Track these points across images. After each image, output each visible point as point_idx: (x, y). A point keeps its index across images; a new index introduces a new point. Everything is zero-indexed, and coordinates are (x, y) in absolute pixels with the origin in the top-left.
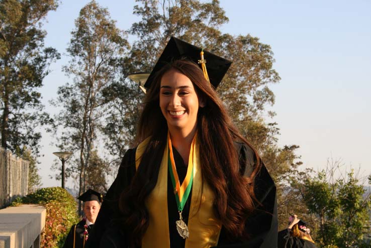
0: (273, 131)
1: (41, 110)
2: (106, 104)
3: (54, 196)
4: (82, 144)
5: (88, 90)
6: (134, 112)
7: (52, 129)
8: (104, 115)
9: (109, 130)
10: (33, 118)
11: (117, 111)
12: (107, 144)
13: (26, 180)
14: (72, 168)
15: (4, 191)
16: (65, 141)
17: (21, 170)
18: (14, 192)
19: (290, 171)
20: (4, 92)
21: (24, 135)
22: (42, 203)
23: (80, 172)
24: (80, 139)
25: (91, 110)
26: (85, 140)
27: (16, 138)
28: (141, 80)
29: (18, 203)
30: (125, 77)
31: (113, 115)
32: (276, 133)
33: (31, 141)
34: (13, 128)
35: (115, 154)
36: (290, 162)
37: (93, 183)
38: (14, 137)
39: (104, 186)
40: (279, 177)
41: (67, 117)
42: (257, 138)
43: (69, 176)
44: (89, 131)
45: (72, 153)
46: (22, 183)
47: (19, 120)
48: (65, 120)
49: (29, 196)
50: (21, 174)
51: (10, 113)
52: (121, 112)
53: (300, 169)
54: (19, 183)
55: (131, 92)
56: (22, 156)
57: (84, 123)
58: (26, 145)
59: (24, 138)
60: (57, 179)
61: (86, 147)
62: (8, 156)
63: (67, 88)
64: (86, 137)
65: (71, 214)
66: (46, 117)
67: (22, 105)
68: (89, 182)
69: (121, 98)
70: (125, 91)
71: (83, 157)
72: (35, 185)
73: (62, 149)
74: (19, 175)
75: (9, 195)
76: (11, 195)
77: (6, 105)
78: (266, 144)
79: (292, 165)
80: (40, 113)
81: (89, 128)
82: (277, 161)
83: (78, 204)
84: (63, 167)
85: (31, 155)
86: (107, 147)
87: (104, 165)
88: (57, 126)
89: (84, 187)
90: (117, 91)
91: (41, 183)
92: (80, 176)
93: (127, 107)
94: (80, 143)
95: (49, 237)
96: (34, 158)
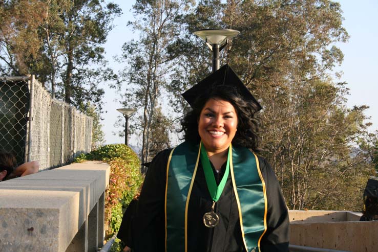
0: (343, 91)
1: (105, 66)
2: (170, 61)
3: (119, 153)
4: (146, 101)
5: (153, 46)
6: (199, 70)
7: (117, 85)
8: (168, 72)
9: (174, 87)
10: (97, 74)
11: (181, 68)
12: (171, 102)
13: (90, 137)
14: (136, 125)
15: (68, 146)
16: (129, 97)
17: (85, 127)
18: (77, 148)
19: (359, 132)
20: (68, 47)
21: (88, 91)
22: (107, 160)
23: (143, 129)
24: (144, 97)
25: (155, 66)
26: (149, 97)
27: (80, 94)
28: (207, 37)
29: (82, 160)
30: (191, 33)
31: (177, 72)
32: (346, 93)
33: (94, 97)
34: (76, 84)
35: (179, 112)
36: (359, 123)
37: (157, 141)
38: (78, 93)
39: (167, 144)
40: (348, 138)
41: (131, 73)
42: (326, 97)
43: (133, 133)
44: (153, 88)
45: (136, 110)
46: (86, 139)
47: (83, 76)
48: (129, 76)
49: (93, 152)
50: (85, 130)
51: (74, 68)
52: (186, 69)
53: (370, 130)
54: (83, 139)
55: (196, 49)
56: (85, 111)
57: (149, 81)
58: (89, 101)
59: (87, 94)
60: (121, 135)
61: (149, 104)
62: (72, 112)
63: (132, 44)
64: (150, 94)
65: (135, 171)
66: (109, 72)
67: (85, 61)
68: (152, 139)
69: (185, 55)
70: (190, 48)
71: (147, 114)
72: (99, 142)
73: (126, 106)
74: (83, 131)
75: (73, 151)
76: (75, 152)
77: (70, 60)
78: (335, 104)
79: (361, 126)
80: (104, 69)
81: (153, 85)
82: (345, 121)
83: (141, 161)
84: (126, 123)
85: (94, 112)
86: (171, 104)
87: (168, 123)
88: (121, 82)
89: (147, 144)
90: (181, 48)
91: (104, 140)
92: (144, 133)
93: (192, 64)
94: (144, 99)
95: (113, 194)
96: (98, 115)
